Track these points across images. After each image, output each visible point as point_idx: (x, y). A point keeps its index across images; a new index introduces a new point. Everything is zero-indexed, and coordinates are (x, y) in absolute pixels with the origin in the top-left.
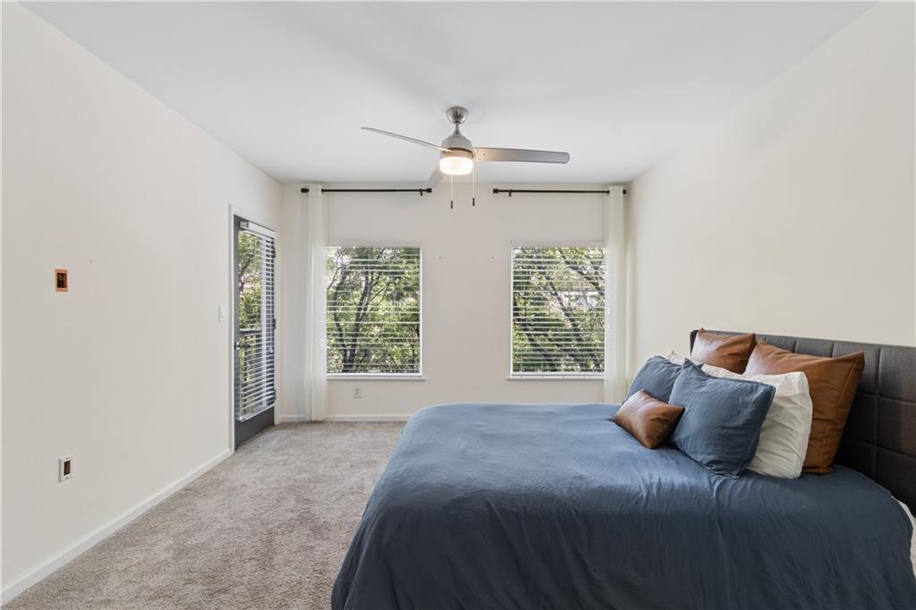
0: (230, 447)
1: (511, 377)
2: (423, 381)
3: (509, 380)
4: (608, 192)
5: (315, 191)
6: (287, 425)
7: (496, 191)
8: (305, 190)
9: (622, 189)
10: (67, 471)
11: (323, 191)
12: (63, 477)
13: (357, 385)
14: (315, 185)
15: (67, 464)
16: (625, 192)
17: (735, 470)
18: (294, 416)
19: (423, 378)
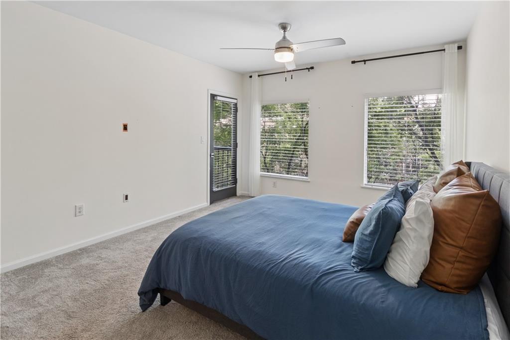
0: (207, 202)
1: (364, 186)
2: (309, 182)
3: (363, 188)
4: (444, 50)
5: (255, 76)
6: (243, 197)
7: (353, 62)
8: (251, 77)
9: (456, 45)
10: (127, 198)
11: (259, 76)
12: (125, 201)
13: (275, 180)
14: (254, 74)
15: (127, 196)
16: (460, 48)
17: (361, 266)
18: (246, 193)
19: (309, 180)
